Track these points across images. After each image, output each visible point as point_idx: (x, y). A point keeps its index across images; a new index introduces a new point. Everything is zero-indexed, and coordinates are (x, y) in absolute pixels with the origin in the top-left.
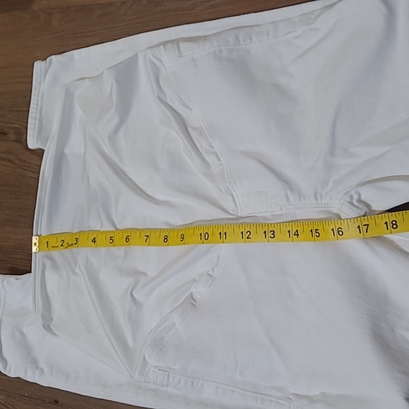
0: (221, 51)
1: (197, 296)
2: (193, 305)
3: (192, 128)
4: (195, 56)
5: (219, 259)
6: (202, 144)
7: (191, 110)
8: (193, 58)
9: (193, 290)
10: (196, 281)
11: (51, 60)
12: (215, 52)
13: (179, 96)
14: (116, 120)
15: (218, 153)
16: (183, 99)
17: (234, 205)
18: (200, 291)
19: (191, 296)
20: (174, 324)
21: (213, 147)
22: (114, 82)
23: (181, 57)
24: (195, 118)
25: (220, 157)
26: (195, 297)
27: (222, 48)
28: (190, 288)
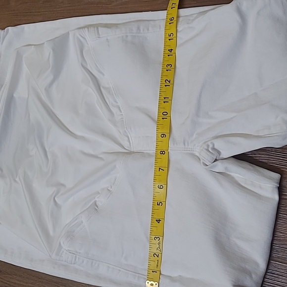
0: (127, 36)
1: (99, 204)
2: (96, 210)
3: (103, 87)
4: (109, 38)
5: (115, 180)
6: (110, 100)
7: (103, 75)
8: (107, 39)
9: (96, 199)
10: (99, 193)
11: (8, 30)
12: (123, 36)
13: (96, 65)
14: (51, 77)
15: (120, 106)
16: (99, 67)
17: (128, 143)
18: (101, 201)
19: (95, 203)
20: (82, 222)
21: (117, 103)
22: (52, 51)
23: (99, 37)
24: (106, 81)
25: (122, 110)
26: (97, 204)
27: (128, 34)
28: (95, 198)
